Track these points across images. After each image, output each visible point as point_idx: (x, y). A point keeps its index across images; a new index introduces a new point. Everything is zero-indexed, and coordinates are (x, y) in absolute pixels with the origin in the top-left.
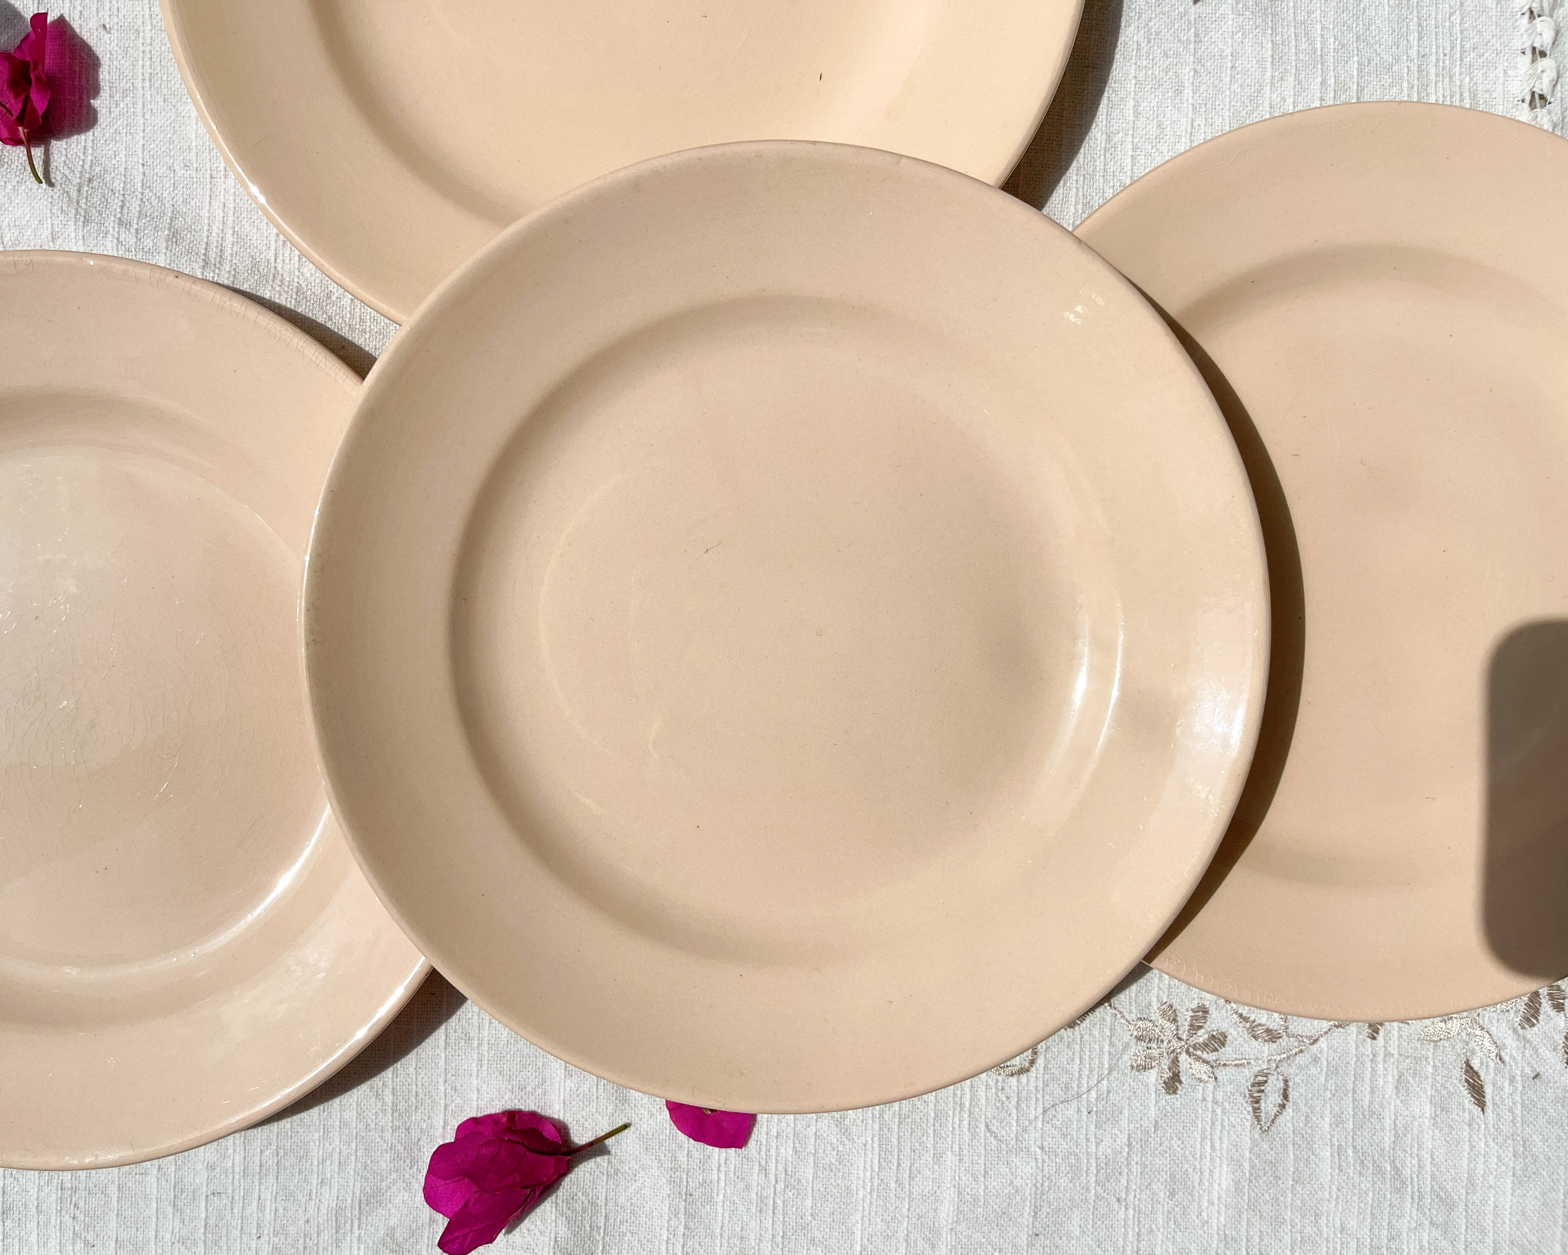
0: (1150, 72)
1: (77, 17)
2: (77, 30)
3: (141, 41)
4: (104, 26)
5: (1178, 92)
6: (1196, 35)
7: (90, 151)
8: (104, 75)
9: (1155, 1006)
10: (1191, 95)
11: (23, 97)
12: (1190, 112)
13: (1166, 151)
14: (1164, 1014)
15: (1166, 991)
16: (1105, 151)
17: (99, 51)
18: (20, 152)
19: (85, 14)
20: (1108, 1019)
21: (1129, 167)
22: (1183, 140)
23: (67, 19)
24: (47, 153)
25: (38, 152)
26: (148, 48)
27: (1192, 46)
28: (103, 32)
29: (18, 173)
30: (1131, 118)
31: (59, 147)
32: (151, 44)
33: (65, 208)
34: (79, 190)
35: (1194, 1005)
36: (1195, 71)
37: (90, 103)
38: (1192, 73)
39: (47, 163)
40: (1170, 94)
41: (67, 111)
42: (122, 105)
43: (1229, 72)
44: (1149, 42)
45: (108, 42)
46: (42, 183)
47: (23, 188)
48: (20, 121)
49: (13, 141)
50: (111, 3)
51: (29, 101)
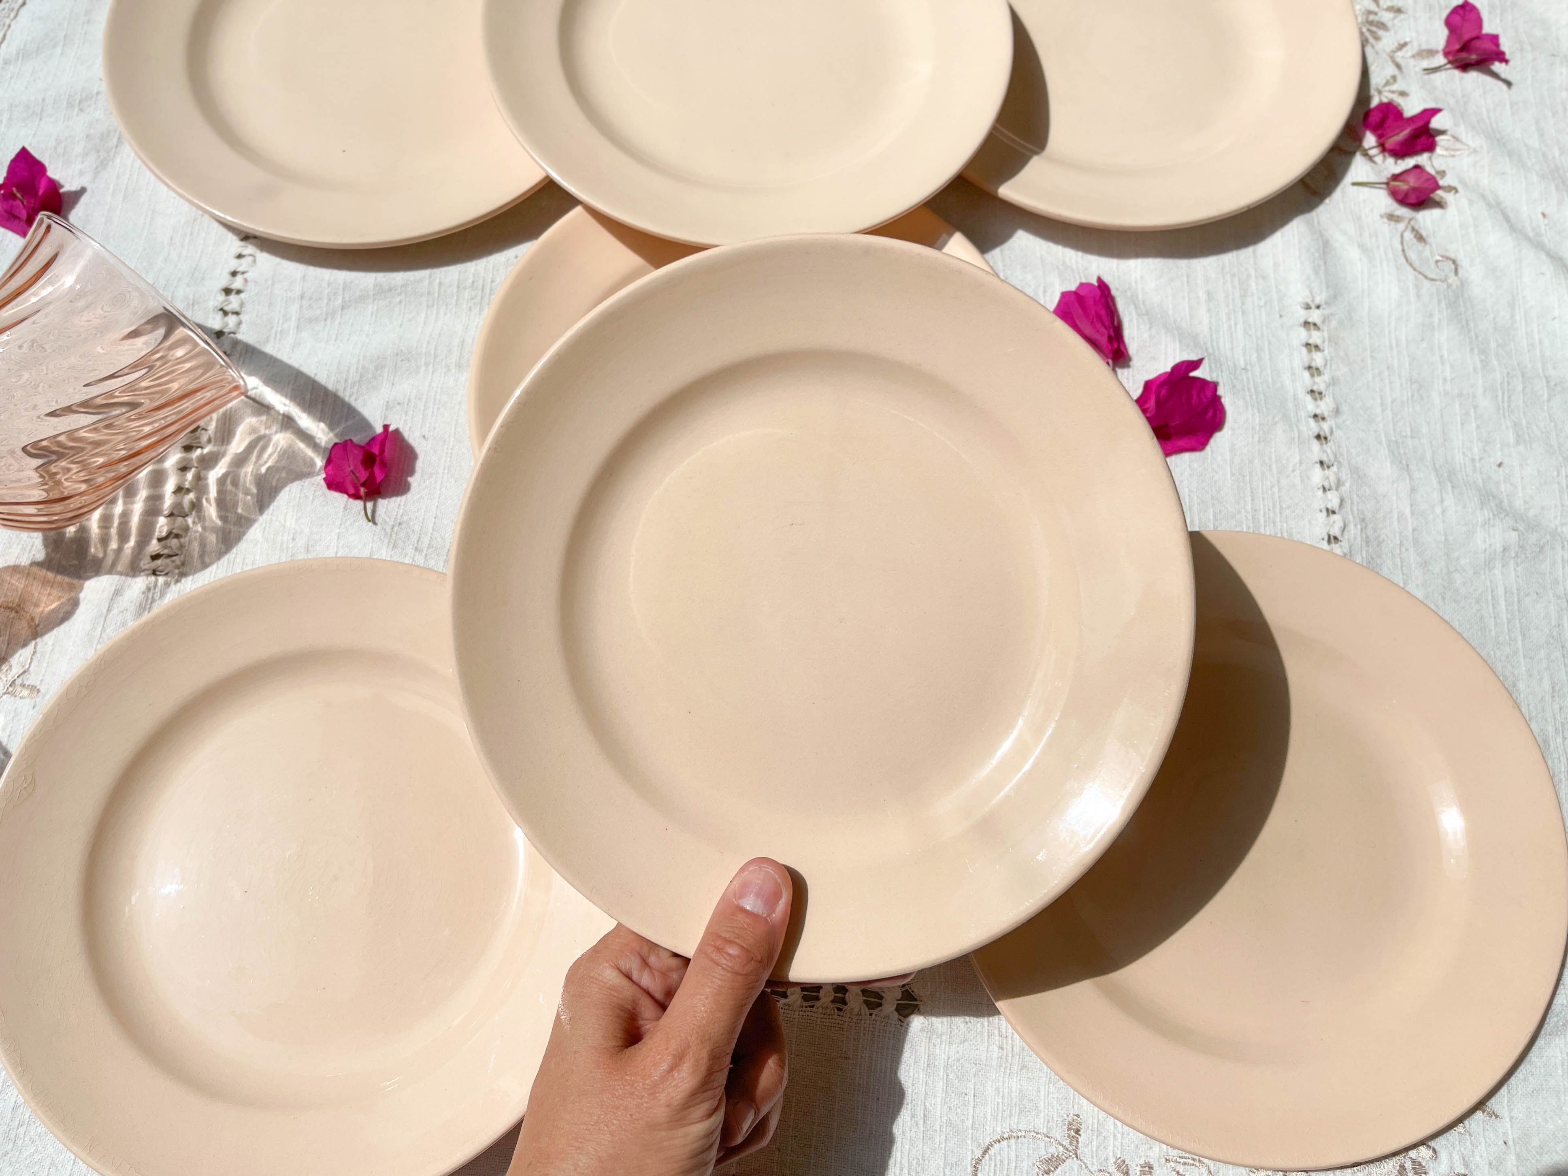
1: (407, 429)
2: (406, 437)
3: (446, 446)
4: (424, 437)
7: (402, 507)
8: (419, 464)
9: (1112, 1160)
11: (369, 471)
14: (1119, 1168)
15: (1119, 1147)
17: (418, 450)
18: (358, 504)
19: (413, 428)
20: (1076, 1168)
23: (402, 430)
24: (375, 506)
25: (370, 505)
26: (450, 451)
28: (423, 440)
29: (355, 515)
31: (383, 504)
32: (452, 449)
33: (382, 538)
34: (392, 529)
35: (1142, 1162)
37: (407, 480)
39: (374, 512)
41: (392, 483)
42: (428, 482)
45: (425, 446)
46: (370, 522)
47: (357, 524)
48: (363, 485)
49: (356, 496)
50: (430, 423)
51: (372, 474)
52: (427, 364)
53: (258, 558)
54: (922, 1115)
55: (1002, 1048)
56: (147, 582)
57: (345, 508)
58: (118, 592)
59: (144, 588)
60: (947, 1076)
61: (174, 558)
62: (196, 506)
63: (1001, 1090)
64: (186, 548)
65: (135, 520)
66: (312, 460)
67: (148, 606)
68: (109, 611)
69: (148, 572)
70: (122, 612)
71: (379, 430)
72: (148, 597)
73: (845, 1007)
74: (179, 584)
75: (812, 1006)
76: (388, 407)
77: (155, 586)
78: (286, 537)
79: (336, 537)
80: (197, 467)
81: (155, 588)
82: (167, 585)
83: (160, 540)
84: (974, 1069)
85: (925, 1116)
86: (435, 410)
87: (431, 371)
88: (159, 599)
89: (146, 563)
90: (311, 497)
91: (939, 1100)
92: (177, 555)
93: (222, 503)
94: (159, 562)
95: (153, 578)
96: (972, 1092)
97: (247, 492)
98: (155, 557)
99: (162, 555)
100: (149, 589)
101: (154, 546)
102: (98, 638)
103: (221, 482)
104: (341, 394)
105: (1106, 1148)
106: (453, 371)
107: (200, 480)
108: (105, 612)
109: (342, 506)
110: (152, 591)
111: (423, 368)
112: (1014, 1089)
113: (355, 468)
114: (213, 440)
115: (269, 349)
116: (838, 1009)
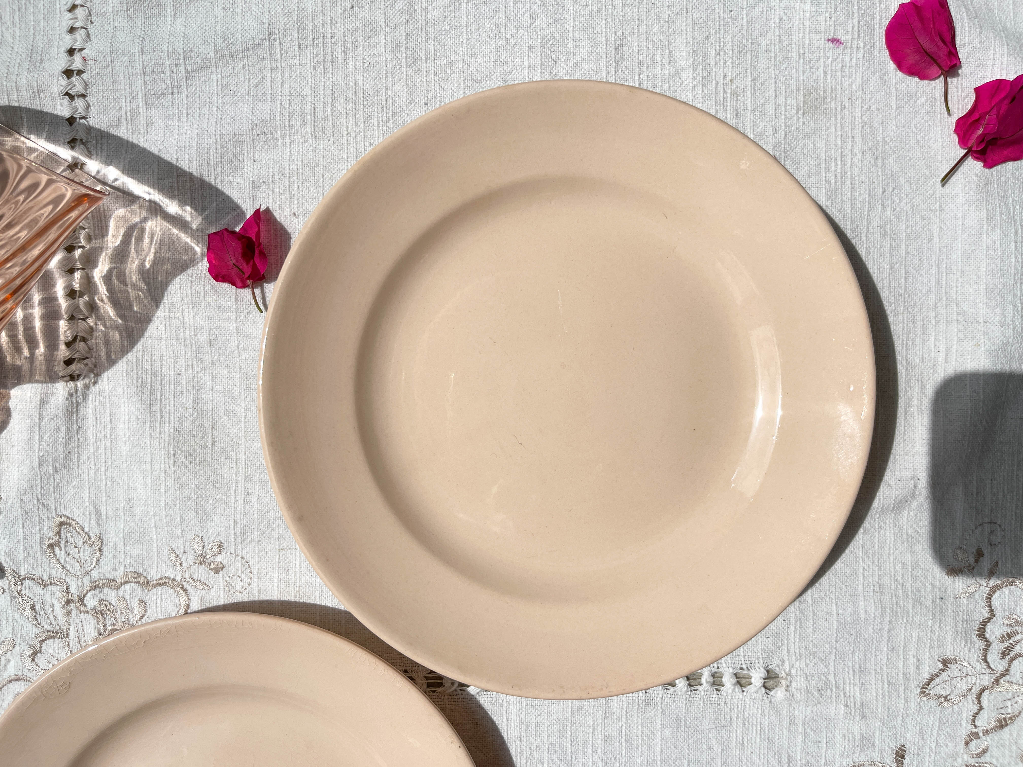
0: (914, 229)
1: (277, 208)
2: (277, 217)
4: (295, 214)
5: (930, 240)
10: (938, 241)
11: (251, 263)
12: (938, 251)
13: (924, 274)
15: (933, 764)
16: (889, 275)
17: (290, 230)
18: (247, 292)
19: (283, 206)
21: (903, 284)
22: (934, 268)
23: (271, 209)
24: (263, 292)
25: (257, 291)
27: (938, 213)
28: (294, 217)
29: (247, 307)
30: (904, 255)
31: (268, 288)
36: (941, 228)
38: (938, 229)
39: (263, 299)
40: (925, 241)
41: (274, 266)
44: (913, 211)
45: (297, 223)
46: (262, 312)
47: (251, 316)
48: (249, 278)
49: (244, 286)
50: (298, 199)
51: (255, 267)
52: (283, 136)
53: (165, 353)
54: (787, 760)
55: (847, 706)
56: (67, 389)
57: (237, 301)
58: (44, 401)
59: (66, 395)
60: (805, 730)
61: (86, 361)
62: (92, 308)
63: (846, 736)
64: (95, 350)
65: (38, 324)
66: (192, 248)
67: (75, 410)
68: (41, 419)
69: (65, 379)
70: (53, 419)
71: (251, 213)
72: (72, 402)
73: (722, 688)
74: (97, 386)
75: (696, 690)
76: (254, 187)
77: (76, 390)
78: (187, 333)
79: (235, 330)
80: (83, 269)
81: (76, 393)
82: (87, 387)
83: (68, 344)
84: (825, 723)
85: (789, 760)
86: (300, 185)
87: (288, 143)
88: (83, 401)
89: (61, 370)
90: (202, 293)
91: (799, 748)
92: (87, 358)
93: (115, 300)
94: (73, 367)
95: (71, 384)
96: (825, 740)
97: (137, 289)
98: (68, 362)
99: (75, 359)
100: (71, 395)
101: (64, 351)
102: (37, 446)
103: (108, 279)
104: (206, 178)
106: (310, 140)
107: (87, 281)
108: (37, 421)
109: (233, 300)
110: (74, 396)
111: (280, 141)
112: (856, 734)
113: (237, 261)
114: (92, 237)
115: (123, 133)
116: (717, 690)
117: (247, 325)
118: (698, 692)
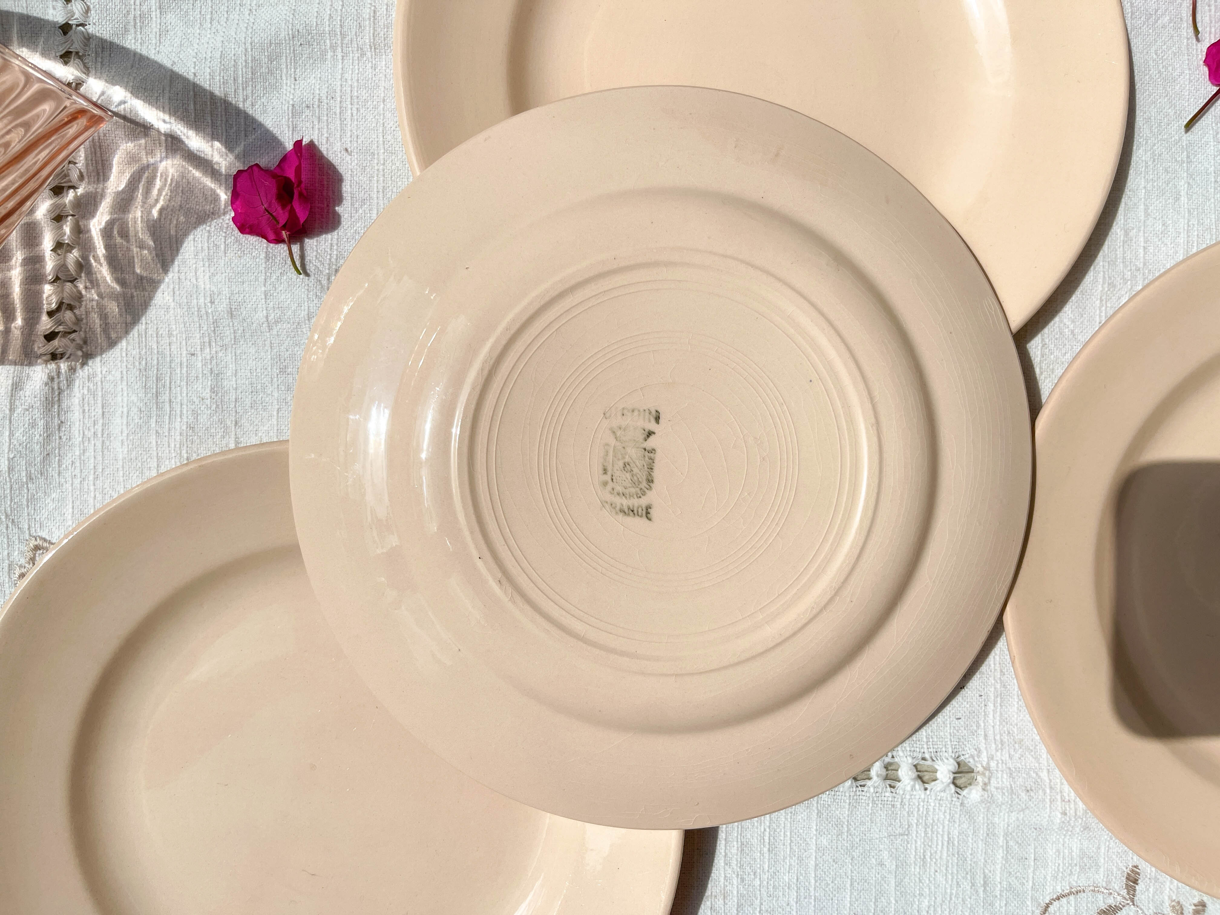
0: (1155, 184)
1: (324, 141)
2: (325, 153)
3: (376, 161)
4: (346, 150)
5: (1177, 199)
6: (1188, 157)
7: (335, 247)
8: (347, 188)
9: (1167, 903)
10: (1186, 201)
11: (289, 208)
12: (1187, 215)
13: (1169, 243)
14: (1173, 909)
15: (1175, 891)
16: (1124, 244)
17: (342, 169)
18: (282, 248)
19: (331, 140)
21: (1142, 255)
22: (1182, 235)
23: (316, 143)
24: (302, 249)
25: (295, 248)
26: (381, 168)
27: (1185, 165)
28: (346, 154)
29: (280, 266)
30: (1142, 218)
31: (310, 243)
32: (384, 164)
33: (318, 294)
34: (329, 279)
35: (1196, 901)
36: (1189, 183)
37: (335, 210)
38: (1186, 186)
39: (302, 257)
40: (1171, 201)
41: (317, 216)
42: (360, 211)
43: (1213, 185)
44: (1154, 161)
45: (349, 162)
46: (301, 274)
47: (285, 278)
48: (284, 227)
49: (279, 240)
50: (351, 131)
51: (292, 212)
52: (333, 48)
53: (174, 327)
54: (982, 882)
55: (1065, 814)
56: (47, 371)
57: (267, 258)
58: (17, 386)
59: (45, 378)
60: (1007, 842)
61: (73, 336)
62: (83, 266)
63: (1061, 851)
64: (84, 321)
66: (213, 192)
67: (56, 399)
68: (12, 410)
69: (44, 358)
70: (28, 410)
71: (290, 146)
72: (53, 389)
73: (898, 784)
74: (86, 368)
75: (864, 786)
76: (295, 112)
77: (59, 373)
78: (202, 300)
79: (263, 297)
80: (72, 215)
81: (59, 377)
82: (72, 370)
83: (50, 314)
84: (1034, 834)
85: (985, 882)
86: (355, 112)
87: (340, 57)
88: (67, 388)
89: (40, 346)
90: (222, 246)
91: (998, 867)
92: (75, 331)
93: (113, 261)
94: (56, 342)
95: (52, 366)
96: (1033, 856)
97: (142, 246)
98: (50, 337)
99: (59, 332)
100: (52, 379)
101: (45, 324)
102: (7, 444)
103: (107, 233)
104: (231, 99)
105: (1162, 893)
106: (369, 54)
107: (79, 231)
108: (8, 412)
109: (263, 255)
110: (56, 380)
111: (330, 54)
112: (1074, 849)
113: (270, 205)
114: (85, 174)
115: (129, 42)
116: (891, 786)
117: (280, 289)
118: (865, 789)
